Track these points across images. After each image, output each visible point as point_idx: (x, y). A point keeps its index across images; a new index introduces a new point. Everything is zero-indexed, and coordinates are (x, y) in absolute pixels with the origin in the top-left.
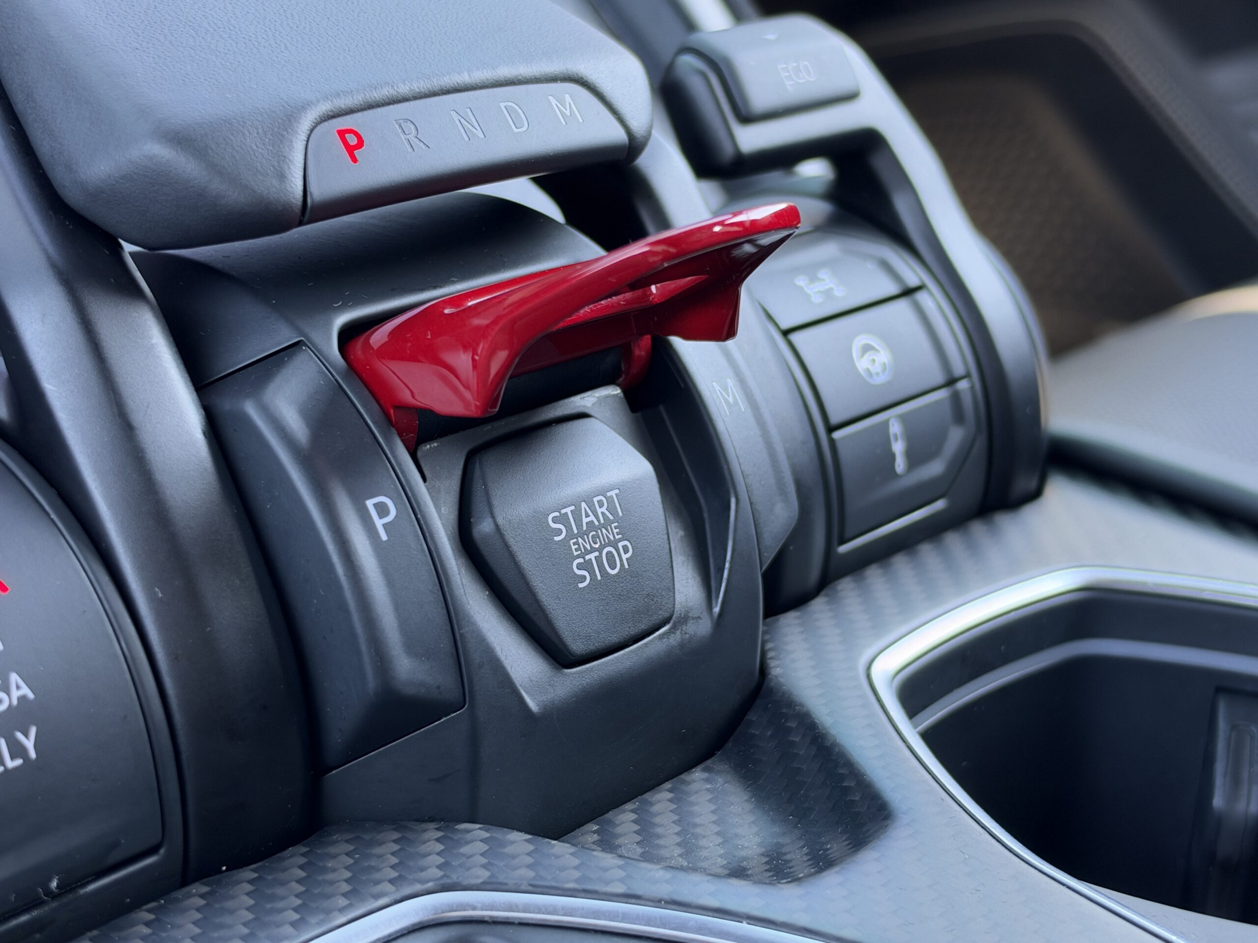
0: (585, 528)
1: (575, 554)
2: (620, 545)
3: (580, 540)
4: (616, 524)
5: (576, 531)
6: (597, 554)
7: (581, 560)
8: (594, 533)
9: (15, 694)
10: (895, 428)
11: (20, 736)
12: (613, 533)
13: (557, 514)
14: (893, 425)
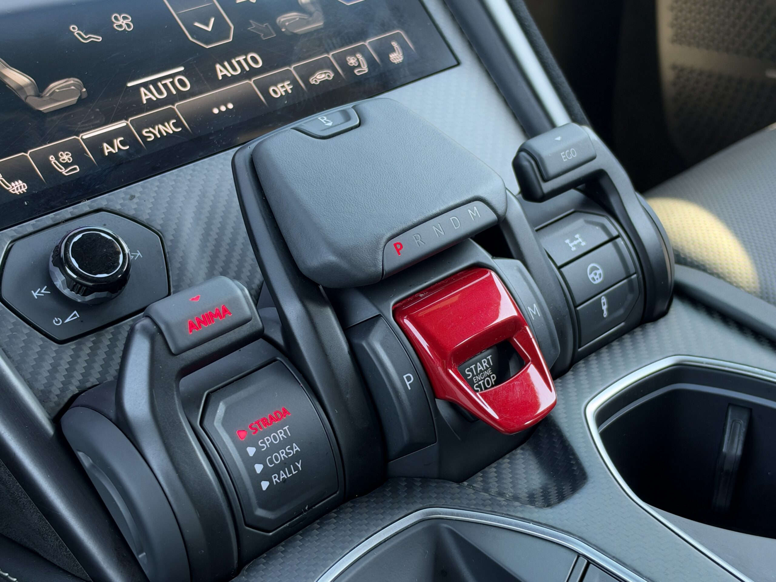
0: (478, 372)
1: (475, 382)
2: (491, 376)
3: (477, 377)
4: (490, 369)
5: (475, 374)
6: (483, 381)
7: (477, 384)
8: (482, 373)
9: (295, 450)
10: (604, 300)
11: (296, 463)
12: (489, 372)
13: (468, 369)
14: (603, 299)
